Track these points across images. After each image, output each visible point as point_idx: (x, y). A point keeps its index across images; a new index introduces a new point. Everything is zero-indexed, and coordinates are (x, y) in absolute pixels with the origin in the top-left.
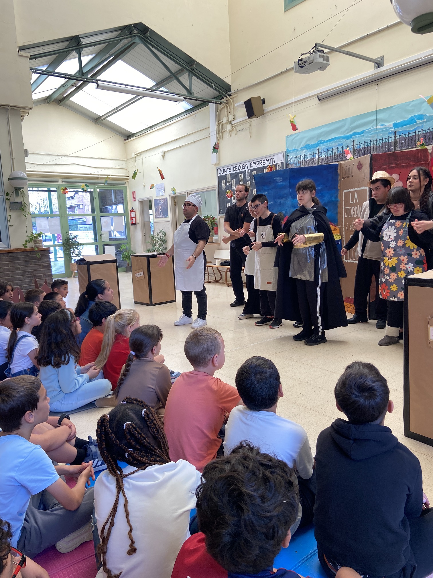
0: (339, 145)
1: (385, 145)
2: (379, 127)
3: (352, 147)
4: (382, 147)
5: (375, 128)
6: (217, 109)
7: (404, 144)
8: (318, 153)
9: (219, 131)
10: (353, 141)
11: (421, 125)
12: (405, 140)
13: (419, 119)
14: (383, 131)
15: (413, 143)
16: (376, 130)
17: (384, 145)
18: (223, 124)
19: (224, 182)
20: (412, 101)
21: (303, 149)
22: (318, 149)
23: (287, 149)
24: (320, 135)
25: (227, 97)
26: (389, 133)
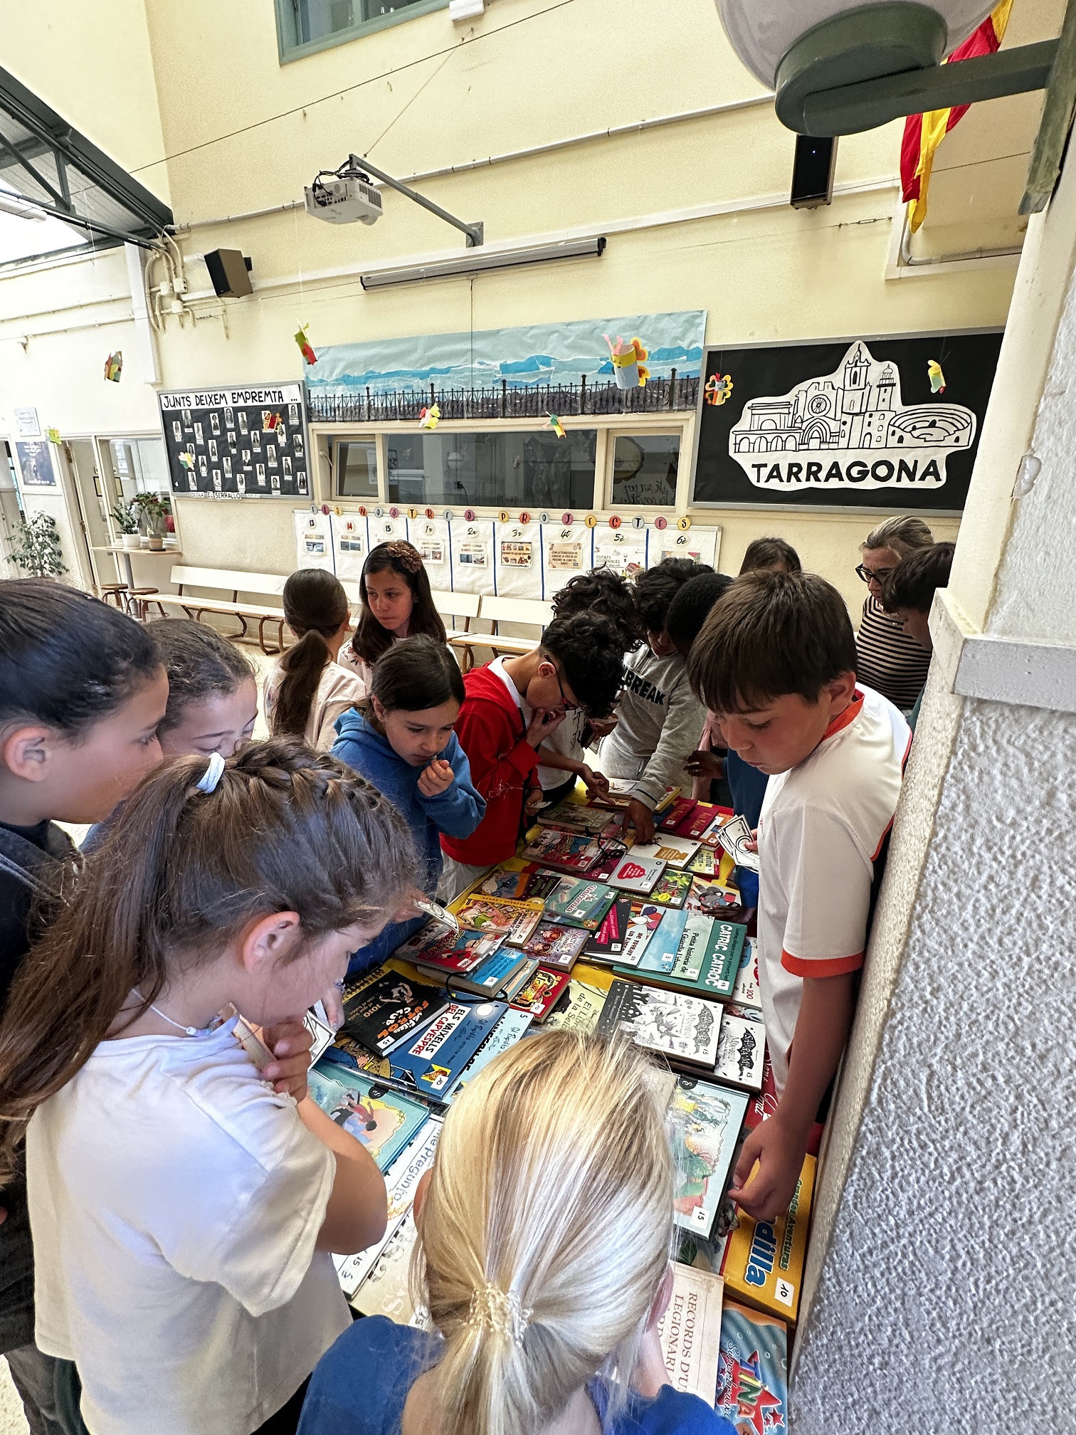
1: (488, 403)
2: (476, 365)
4: (483, 405)
5: (470, 366)
6: (144, 260)
7: (518, 406)
8: (368, 396)
9: (154, 311)
10: (432, 385)
11: (546, 376)
12: (521, 403)
13: (543, 364)
14: (485, 374)
15: (534, 408)
16: (472, 370)
17: (485, 401)
18: (161, 297)
19: (176, 424)
20: (532, 328)
21: (338, 382)
22: (368, 388)
23: (307, 377)
24: (369, 361)
25: (164, 236)
26: (495, 382)
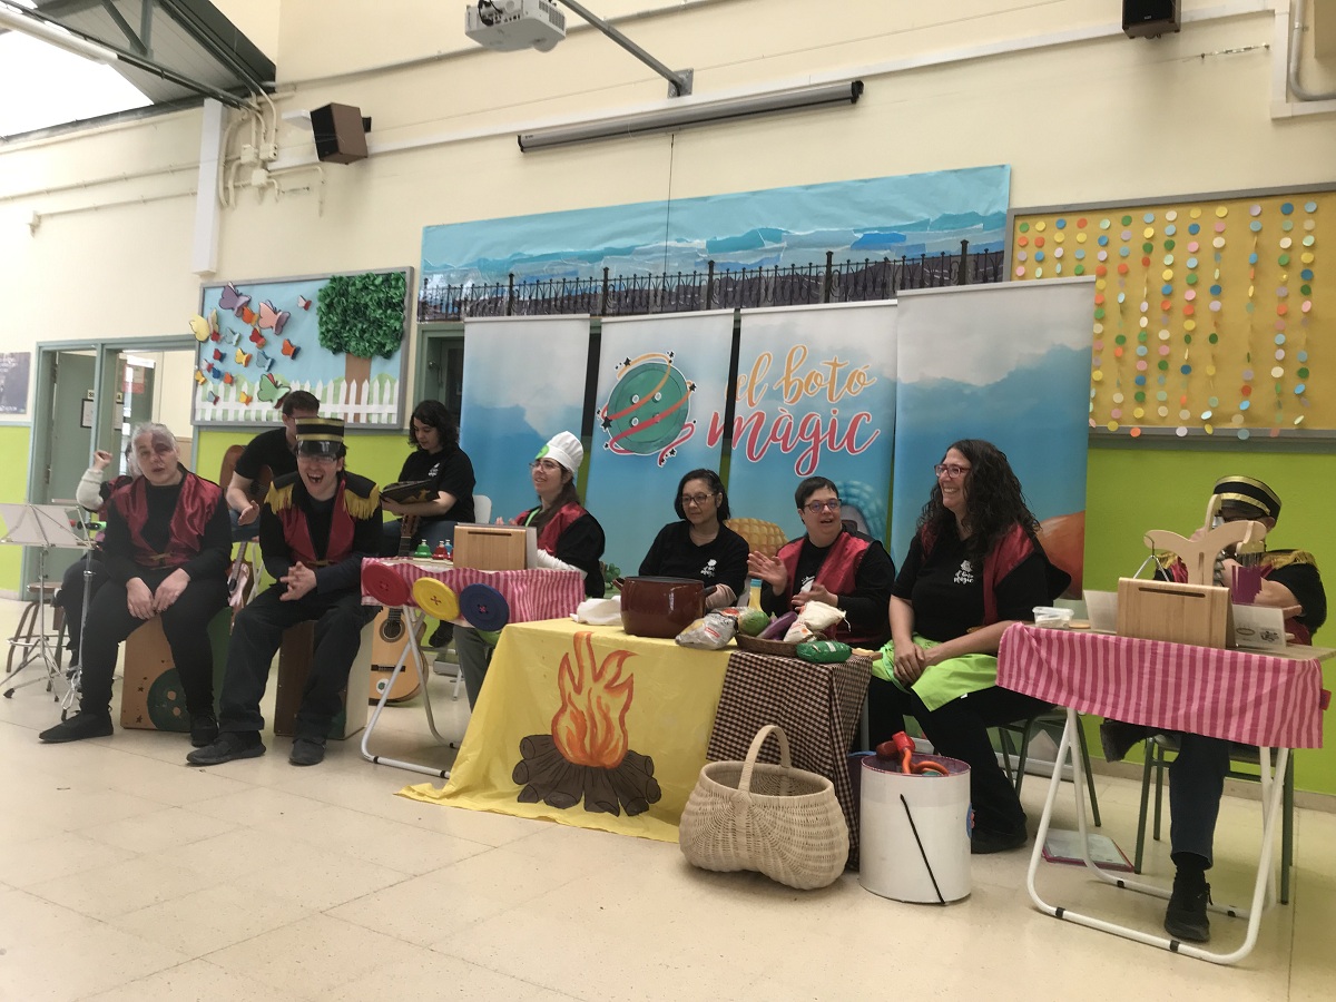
0: (566, 274)
1: (685, 294)
2: (672, 243)
3: (602, 284)
4: (678, 294)
5: (664, 244)
6: (226, 121)
7: (730, 295)
8: (511, 286)
10: (606, 270)
11: (774, 255)
12: (734, 288)
13: (770, 239)
14: (684, 254)
16: (666, 249)
17: (682, 290)
18: (241, 166)
21: (469, 268)
22: (511, 275)
23: (425, 262)
24: (518, 239)
25: (261, 94)
26: (697, 264)
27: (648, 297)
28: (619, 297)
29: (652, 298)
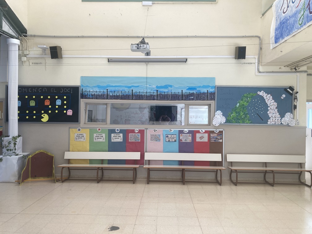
0: (123, 90)
3: (131, 93)
5: (146, 86)
8: (107, 92)
10: (132, 90)
11: (171, 90)
12: (163, 96)
13: (169, 87)
14: (151, 88)
15: (167, 98)
17: (151, 96)
21: (95, 87)
23: (82, 85)
24: (109, 82)
26: (154, 91)
27: (143, 97)
28: (136, 96)
29: (144, 97)
